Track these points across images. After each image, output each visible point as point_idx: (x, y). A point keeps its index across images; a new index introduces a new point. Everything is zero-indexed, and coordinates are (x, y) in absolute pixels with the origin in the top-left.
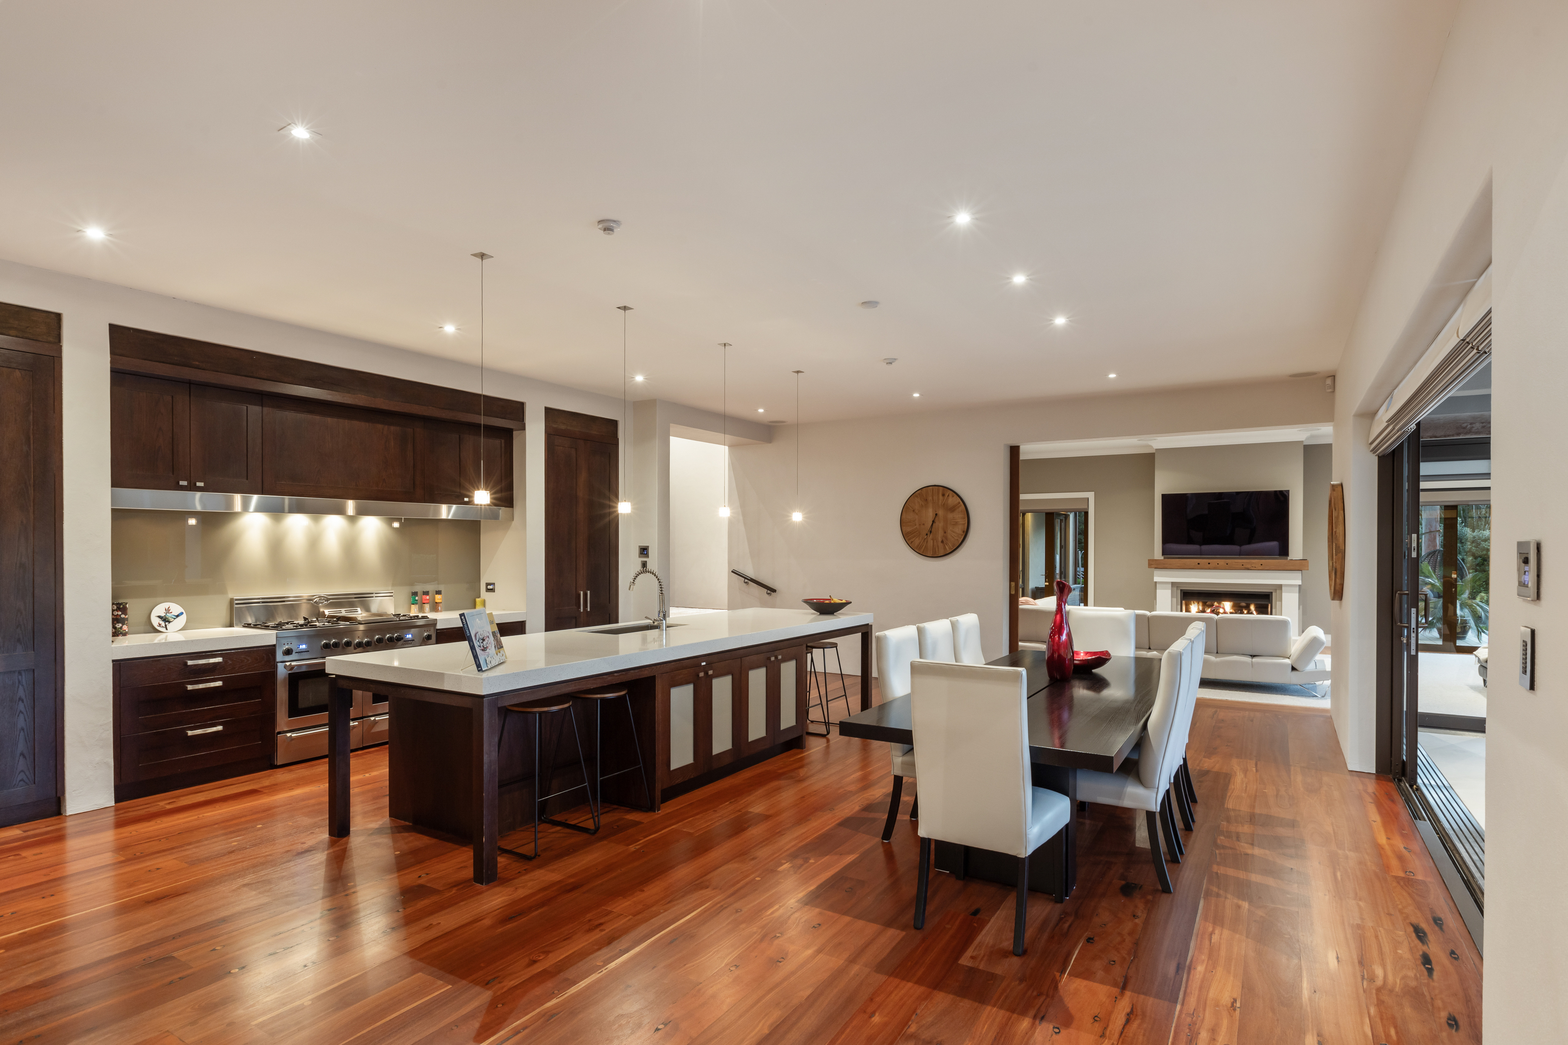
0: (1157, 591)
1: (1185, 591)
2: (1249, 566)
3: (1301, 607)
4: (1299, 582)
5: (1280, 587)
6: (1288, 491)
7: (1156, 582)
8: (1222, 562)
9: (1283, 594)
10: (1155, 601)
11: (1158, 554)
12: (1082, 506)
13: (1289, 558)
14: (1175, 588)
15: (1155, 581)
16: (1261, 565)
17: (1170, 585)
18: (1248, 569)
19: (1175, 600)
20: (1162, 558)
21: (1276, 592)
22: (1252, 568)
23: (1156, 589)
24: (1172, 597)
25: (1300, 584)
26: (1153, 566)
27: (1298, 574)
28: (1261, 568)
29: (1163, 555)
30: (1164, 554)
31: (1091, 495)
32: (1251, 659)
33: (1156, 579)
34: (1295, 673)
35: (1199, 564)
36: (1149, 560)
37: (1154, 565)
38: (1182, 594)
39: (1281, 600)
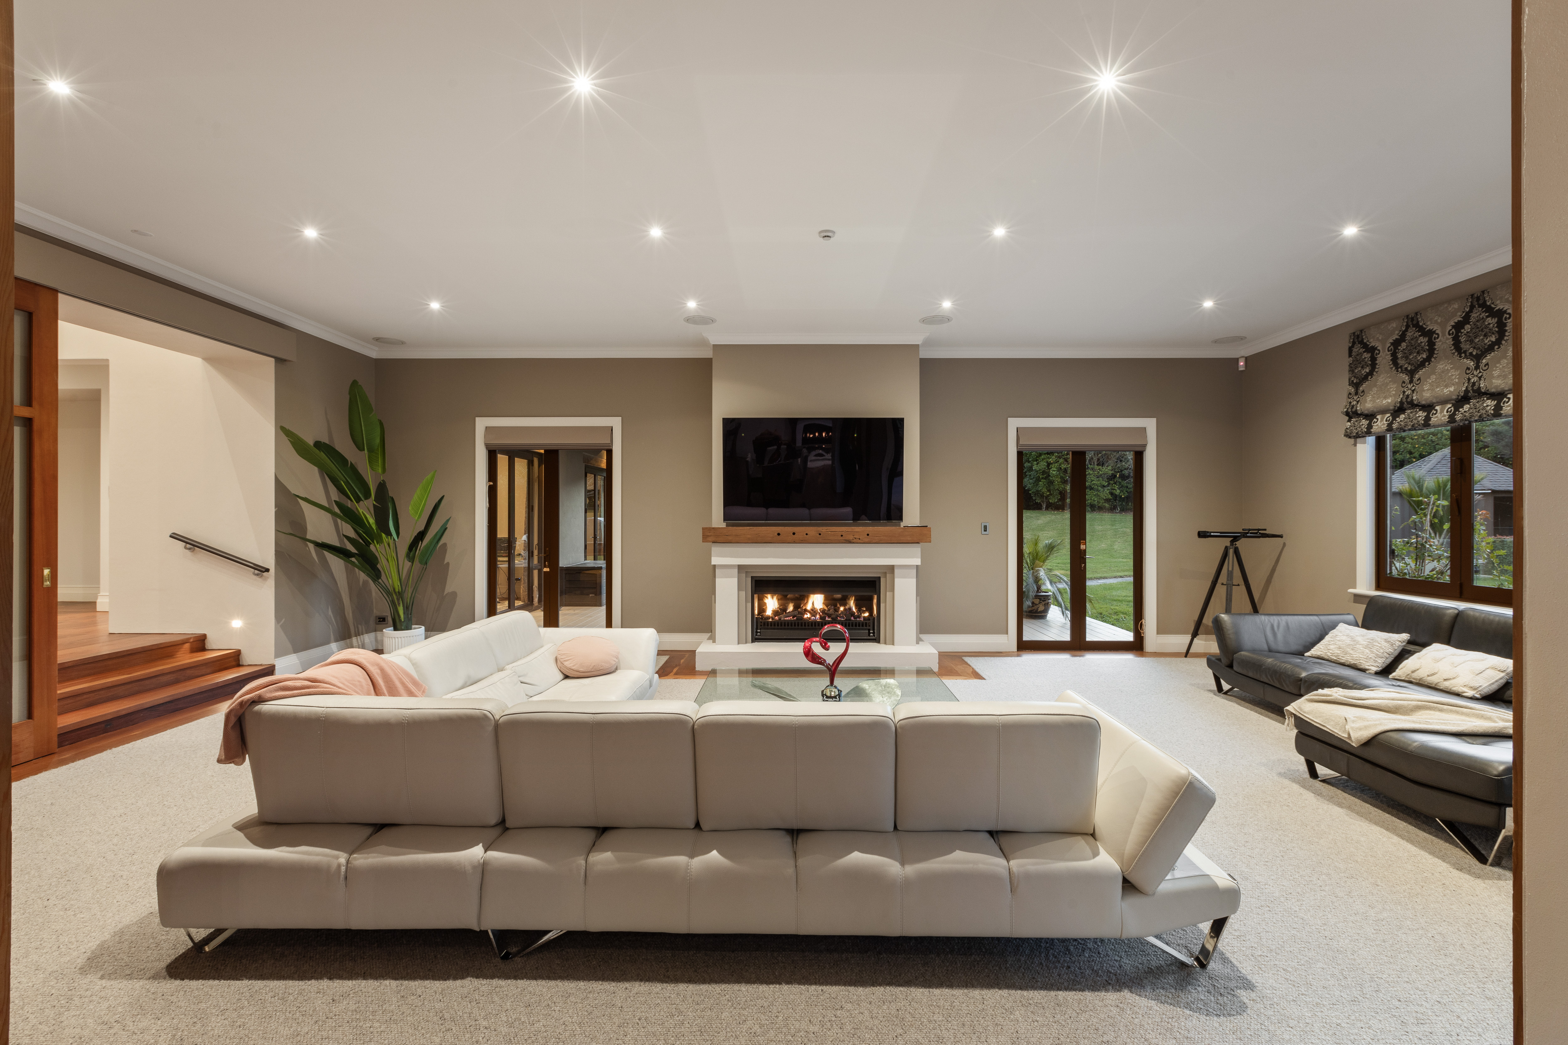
0: (717, 580)
1: (758, 579)
2: (851, 538)
3: (918, 598)
4: (917, 561)
5: (891, 569)
6: (901, 421)
7: (715, 566)
8: (812, 531)
9: (896, 580)
10: (713, 596)
11: (717, 519)
12: (601, 440)
13: (902, 524)
14: (744, 575)
15: (713, 563)
16: (868, 535)
17: (736, 570)
18: (849, 542)
19: (743, 593)
20: (723, 525)
21: (886, 577)
22: (854, 541)
23: (715, 577)
24: (739, 589)
25: (919, 563)
26: (710, 539)
27: (916, 550)
28: (867, 540)
29: (725, 520)
30: (726, 518)
31: (615, 423)
32: (1003, 862)
33: (715, 561)
34: (1135, 900)
35: (779, 534)
36: (703, 529)
37: (712, 536)
38: (754, 582)
39: (893, 590)
